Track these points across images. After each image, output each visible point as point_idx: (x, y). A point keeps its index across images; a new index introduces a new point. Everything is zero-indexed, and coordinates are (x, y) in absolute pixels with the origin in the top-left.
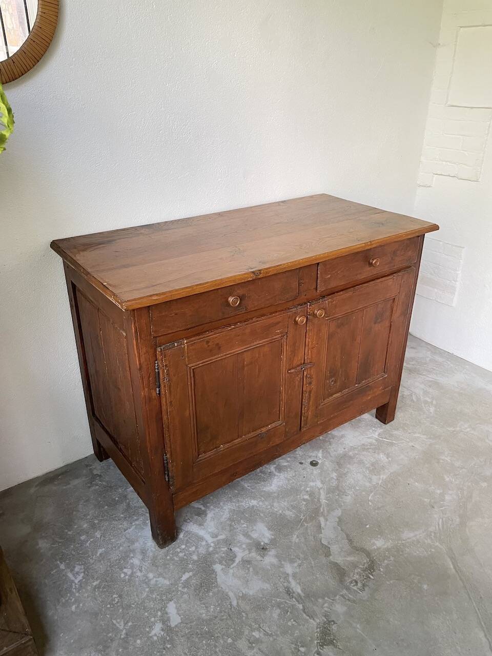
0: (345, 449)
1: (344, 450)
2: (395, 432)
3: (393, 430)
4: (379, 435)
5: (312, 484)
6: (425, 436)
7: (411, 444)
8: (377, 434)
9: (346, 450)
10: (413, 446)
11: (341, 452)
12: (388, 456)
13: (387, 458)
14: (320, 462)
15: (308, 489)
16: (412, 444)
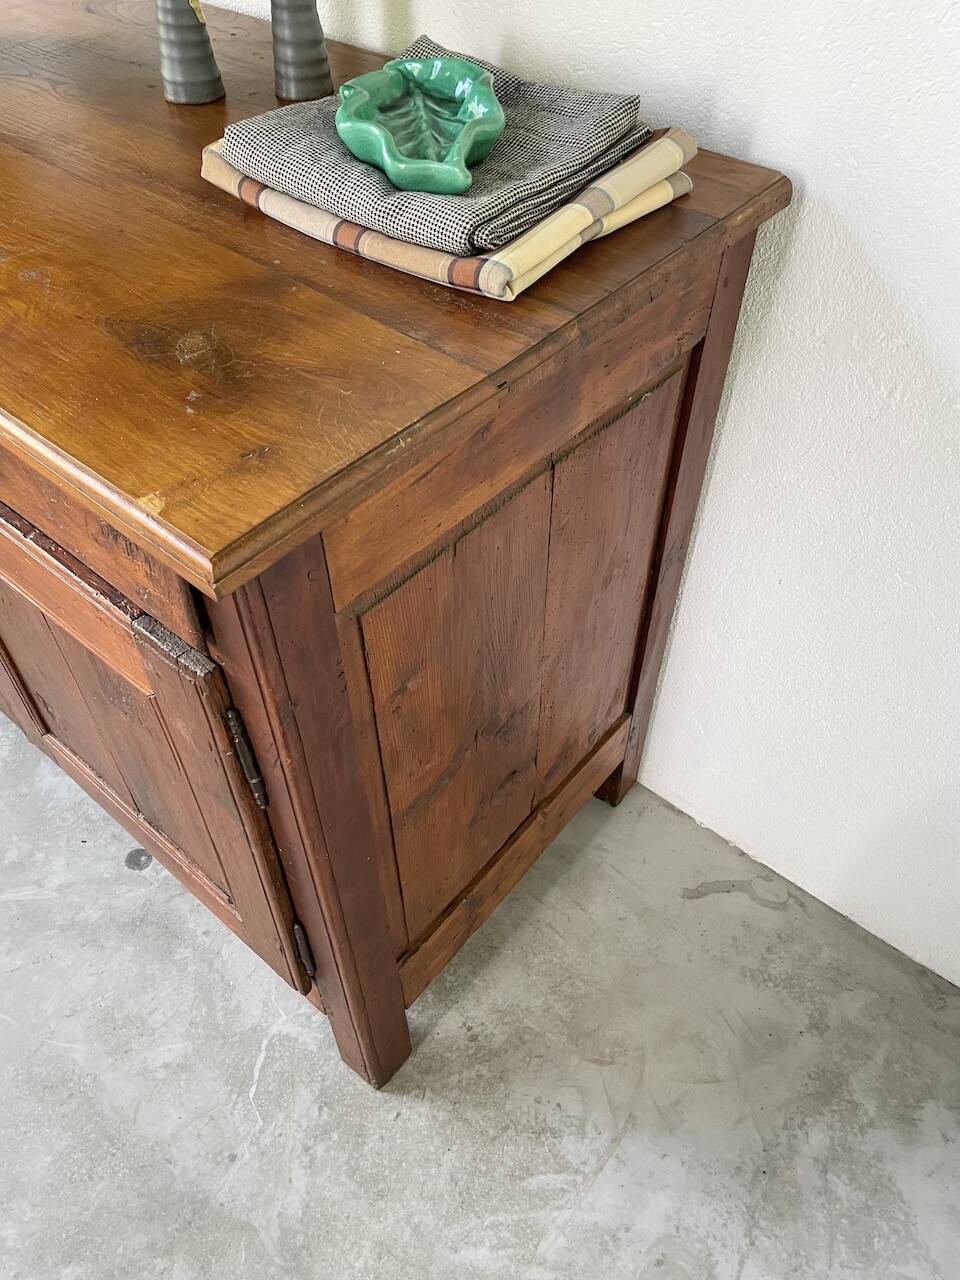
0: (206, 933)
1: (199, 932)
2: (305, 1095)
3: (316, 1087)
4: (284, 1038)
5: (59, 862)
6: (295, 1209)
7: (245, 1151)
8: (292, 1030)
9: (202, 938)
10: (233, 1158)
11: (191, 926)
12: (180, 1068)
13: (166, 1066)
14: (146, 872)
15: (40, 856)
16: (247, 1156)
